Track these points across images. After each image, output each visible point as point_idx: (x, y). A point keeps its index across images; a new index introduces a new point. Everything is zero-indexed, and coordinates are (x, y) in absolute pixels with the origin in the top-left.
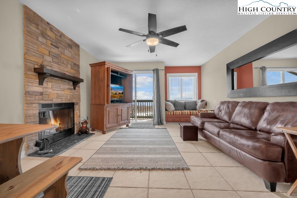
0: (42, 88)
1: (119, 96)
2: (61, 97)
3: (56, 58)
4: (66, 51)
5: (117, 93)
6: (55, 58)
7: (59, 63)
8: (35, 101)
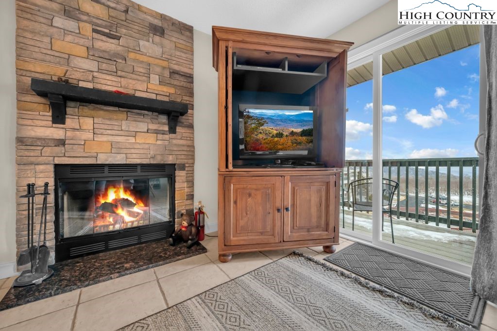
0: (64, 130)
1: (290, 141)
2: (125, 151)
3: (111, 62)
4: (142, 43)
5: (285, 134)
6: (105, 61)
7: (119, 73)
8: (41, 159)
